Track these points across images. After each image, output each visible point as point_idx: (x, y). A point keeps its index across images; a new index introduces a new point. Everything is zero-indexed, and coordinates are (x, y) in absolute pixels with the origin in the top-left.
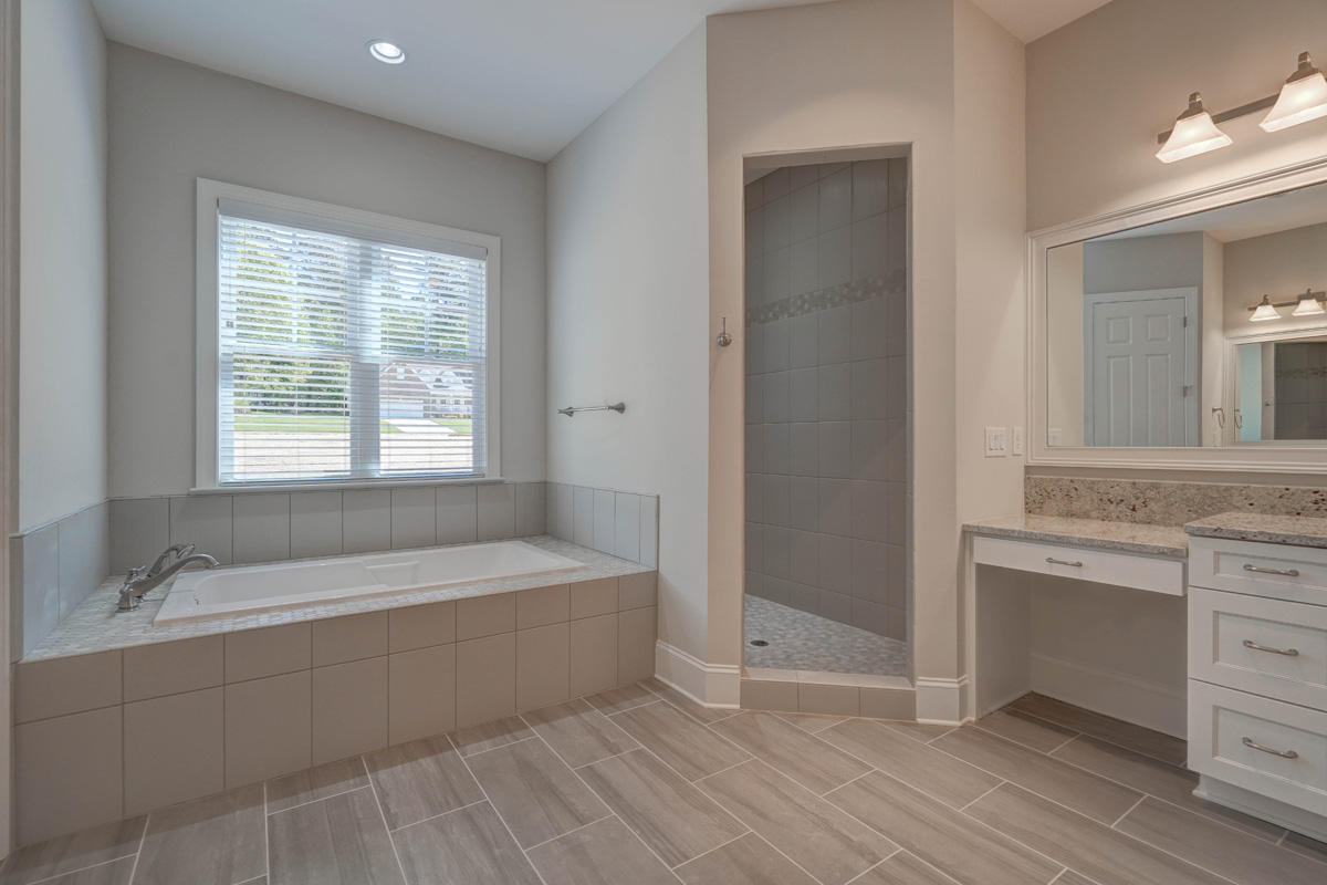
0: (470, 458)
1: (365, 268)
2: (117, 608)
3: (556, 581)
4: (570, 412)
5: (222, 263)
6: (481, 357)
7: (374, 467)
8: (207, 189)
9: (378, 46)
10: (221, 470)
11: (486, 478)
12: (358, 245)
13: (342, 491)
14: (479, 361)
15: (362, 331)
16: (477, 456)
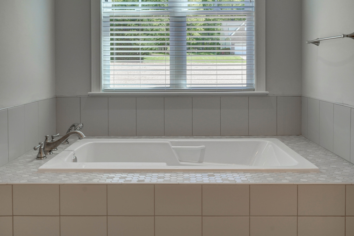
0: (245, 77)
2: (36, 157)
3: (286, 180)
4: (317, 43)
6: (252, 7)
10: (103, 82)
11: (255, 92)
14: (251, 9)
16: (249, 75)
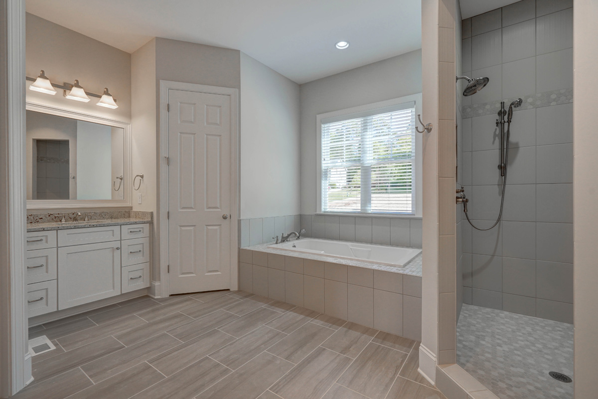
0: (410, 206)
1: (365, 128)
5: (323, 140)
7: (369, 208)
8: (319, 117)
9: (338, 44)
10: (323, 207)
12: (362, 120)
13: (355, 217)
15: (364, 153)
16: (412, 205)
